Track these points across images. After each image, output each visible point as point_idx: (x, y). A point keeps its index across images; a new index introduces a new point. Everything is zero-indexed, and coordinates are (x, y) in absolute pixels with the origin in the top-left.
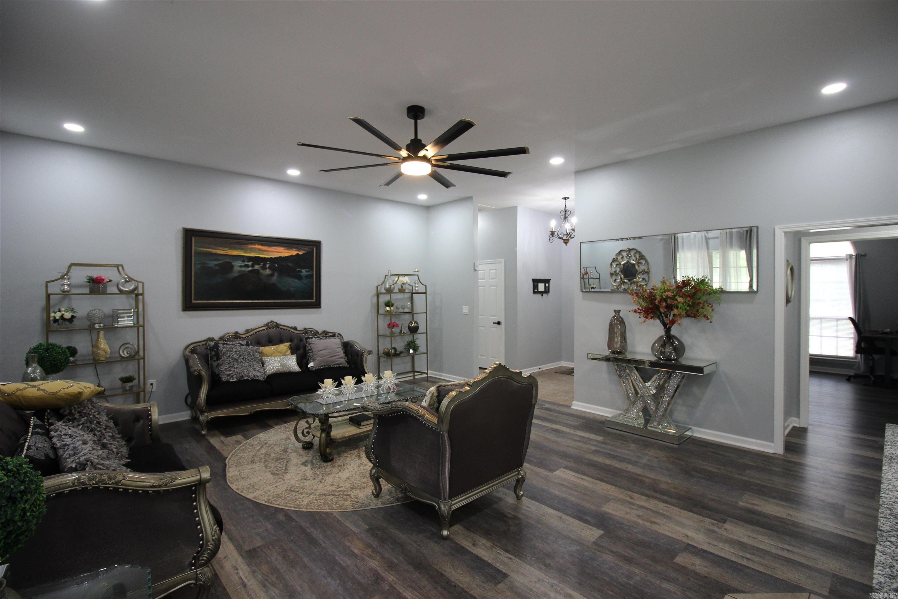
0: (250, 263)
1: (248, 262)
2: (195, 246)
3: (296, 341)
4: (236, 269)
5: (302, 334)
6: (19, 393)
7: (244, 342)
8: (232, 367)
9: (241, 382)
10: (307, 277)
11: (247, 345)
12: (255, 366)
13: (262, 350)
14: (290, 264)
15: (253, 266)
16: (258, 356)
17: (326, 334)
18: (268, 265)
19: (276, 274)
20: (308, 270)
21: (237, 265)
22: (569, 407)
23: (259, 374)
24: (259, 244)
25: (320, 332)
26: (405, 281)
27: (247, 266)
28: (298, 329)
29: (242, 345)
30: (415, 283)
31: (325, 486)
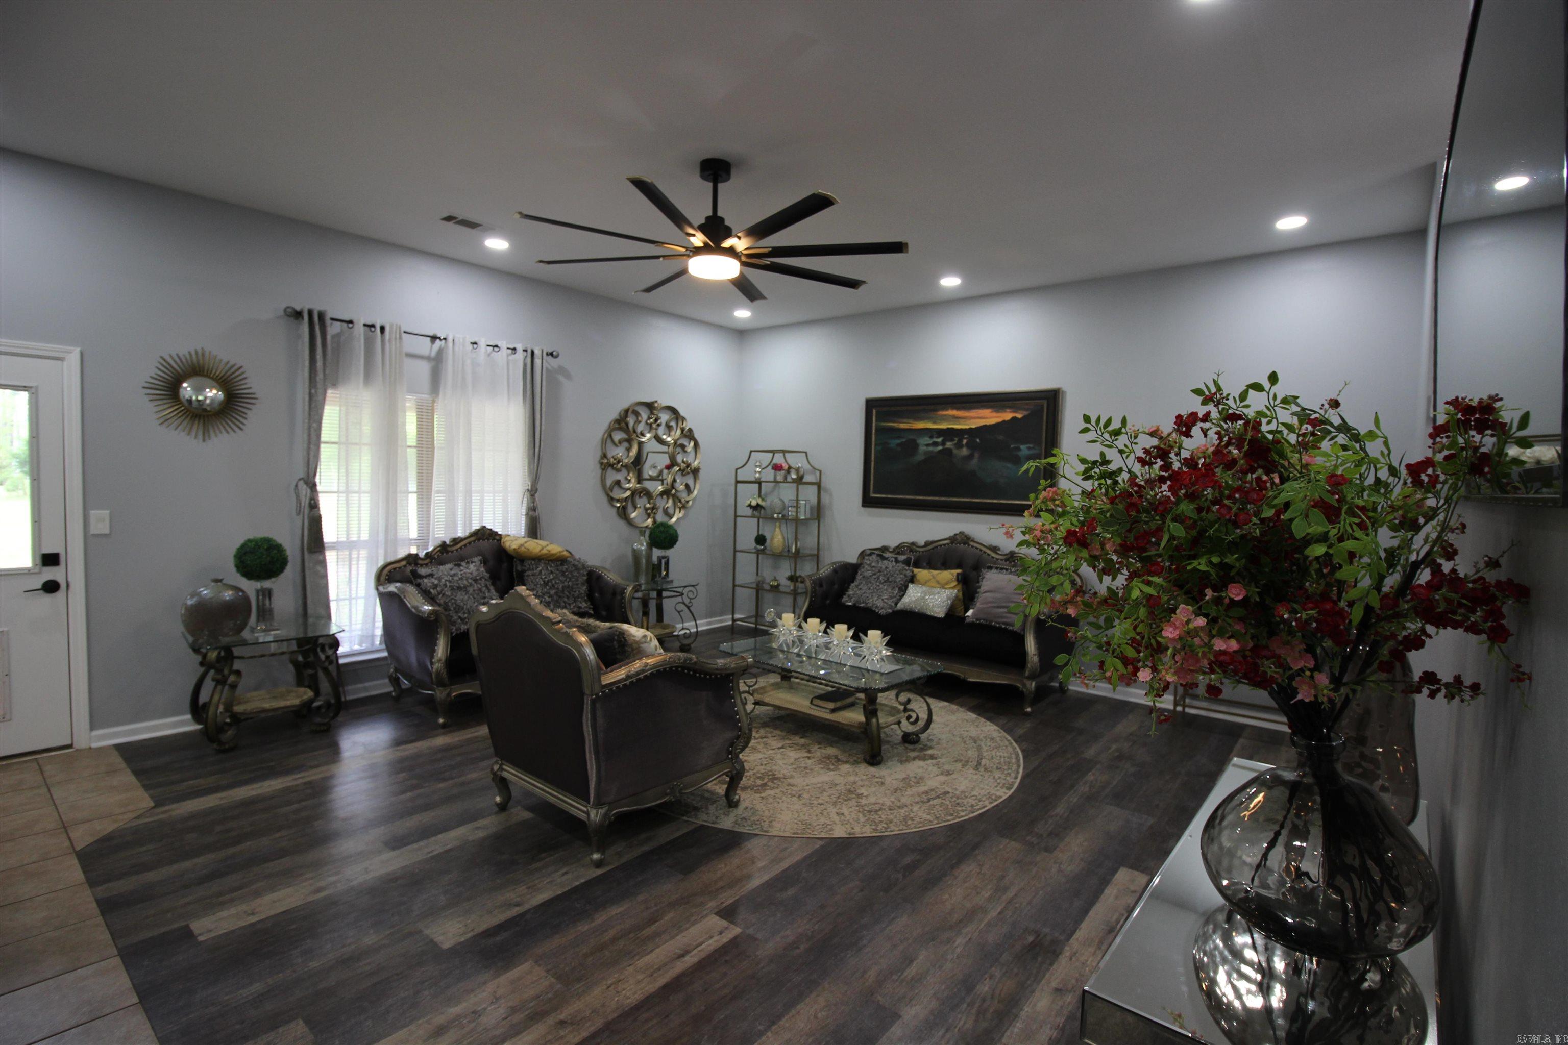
0: (940, 440)
1: (938, 437)
2: (877, 421)
4: (922, 449)
5: (1003, 560)
7: (902, 558)
10: (1029, 458)
11: (905, 562)
12: (883, 591)
13: (923, 573)
14: (1001, 437)
15: (943, 443)
16: (902, 580)
18: (965, 441)
19: (976, 455)
20: (1031, 446)
21: (924, 441)
23: (881, 604)
24: (953, 408)
27: (935, 444)
29: (898, 561)
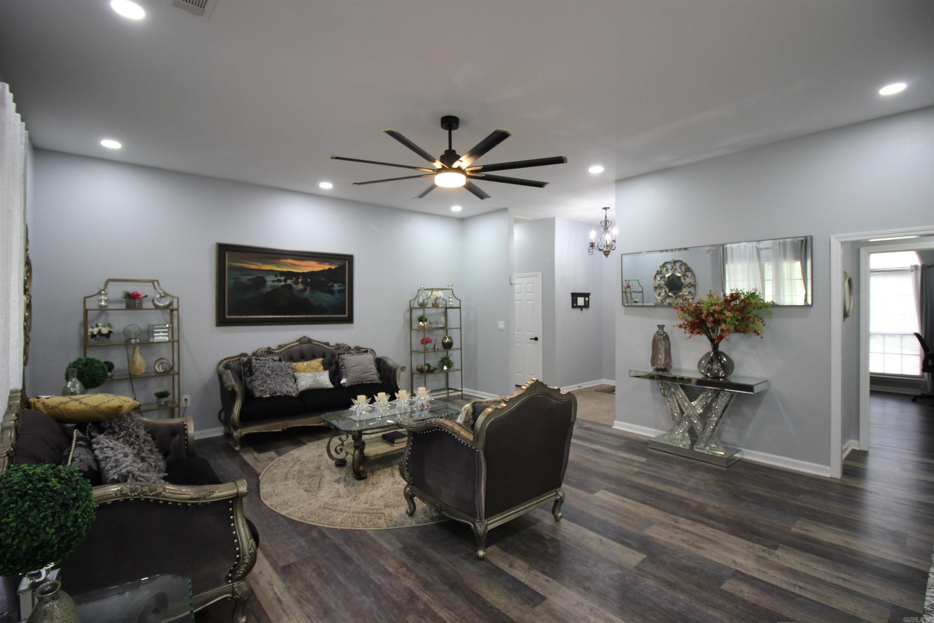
0: (283, 278)
1: (281, 276)
2: (228, 261)
3: (328, 357)
4: (269, 283)
5: (335, 349)
6: (62, 406)
7: (277, 358)
8: (265, 383)
9: (274, 398)
10: (339, 291)
11: (280, 360)
12: (288, 382)
13: (295, 366)
14: (323, 279)
15: (285, 281)
16: (290, 372)
17: (359, 350)
18: (300, 280)
19: (308, 289)
20: (340, 284)
21: (270, 280)
22: (610, 427)
23: (291, 390)
24: (292, 259)
25: (352, 347)
26: (439, 296)
27: (279, 281)
28: (331, 344)
29: (275, 361)
30: (449, 298)
31: (359, 504)
